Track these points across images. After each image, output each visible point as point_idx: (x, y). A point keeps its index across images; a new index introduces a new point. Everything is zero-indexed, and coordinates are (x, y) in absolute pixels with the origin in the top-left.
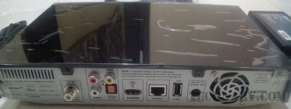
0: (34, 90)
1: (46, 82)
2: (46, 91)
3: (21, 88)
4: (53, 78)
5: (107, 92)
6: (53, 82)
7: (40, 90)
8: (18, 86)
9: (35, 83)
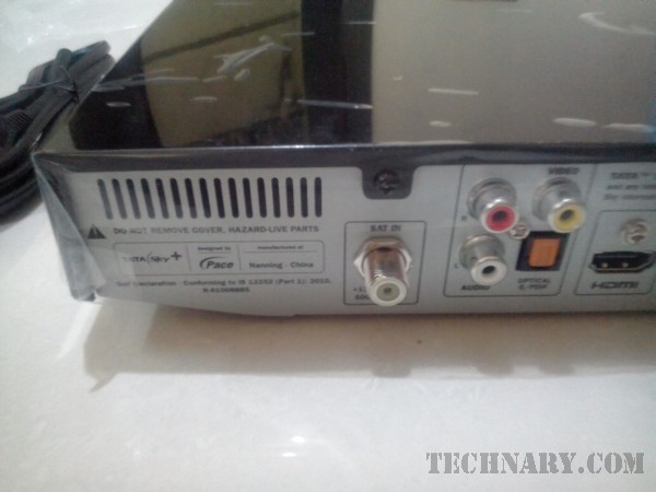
0: (230, 265)
1: (284, 229)
2: (280, 266)
3: (176, 256)
4: (319, 212)
5: (523, 262)
6: (316, 229)
7: (252, 265)
8: (166, 252)
9: (239, 236)
